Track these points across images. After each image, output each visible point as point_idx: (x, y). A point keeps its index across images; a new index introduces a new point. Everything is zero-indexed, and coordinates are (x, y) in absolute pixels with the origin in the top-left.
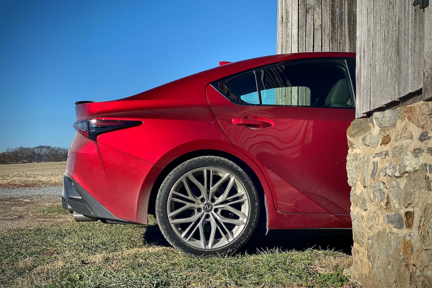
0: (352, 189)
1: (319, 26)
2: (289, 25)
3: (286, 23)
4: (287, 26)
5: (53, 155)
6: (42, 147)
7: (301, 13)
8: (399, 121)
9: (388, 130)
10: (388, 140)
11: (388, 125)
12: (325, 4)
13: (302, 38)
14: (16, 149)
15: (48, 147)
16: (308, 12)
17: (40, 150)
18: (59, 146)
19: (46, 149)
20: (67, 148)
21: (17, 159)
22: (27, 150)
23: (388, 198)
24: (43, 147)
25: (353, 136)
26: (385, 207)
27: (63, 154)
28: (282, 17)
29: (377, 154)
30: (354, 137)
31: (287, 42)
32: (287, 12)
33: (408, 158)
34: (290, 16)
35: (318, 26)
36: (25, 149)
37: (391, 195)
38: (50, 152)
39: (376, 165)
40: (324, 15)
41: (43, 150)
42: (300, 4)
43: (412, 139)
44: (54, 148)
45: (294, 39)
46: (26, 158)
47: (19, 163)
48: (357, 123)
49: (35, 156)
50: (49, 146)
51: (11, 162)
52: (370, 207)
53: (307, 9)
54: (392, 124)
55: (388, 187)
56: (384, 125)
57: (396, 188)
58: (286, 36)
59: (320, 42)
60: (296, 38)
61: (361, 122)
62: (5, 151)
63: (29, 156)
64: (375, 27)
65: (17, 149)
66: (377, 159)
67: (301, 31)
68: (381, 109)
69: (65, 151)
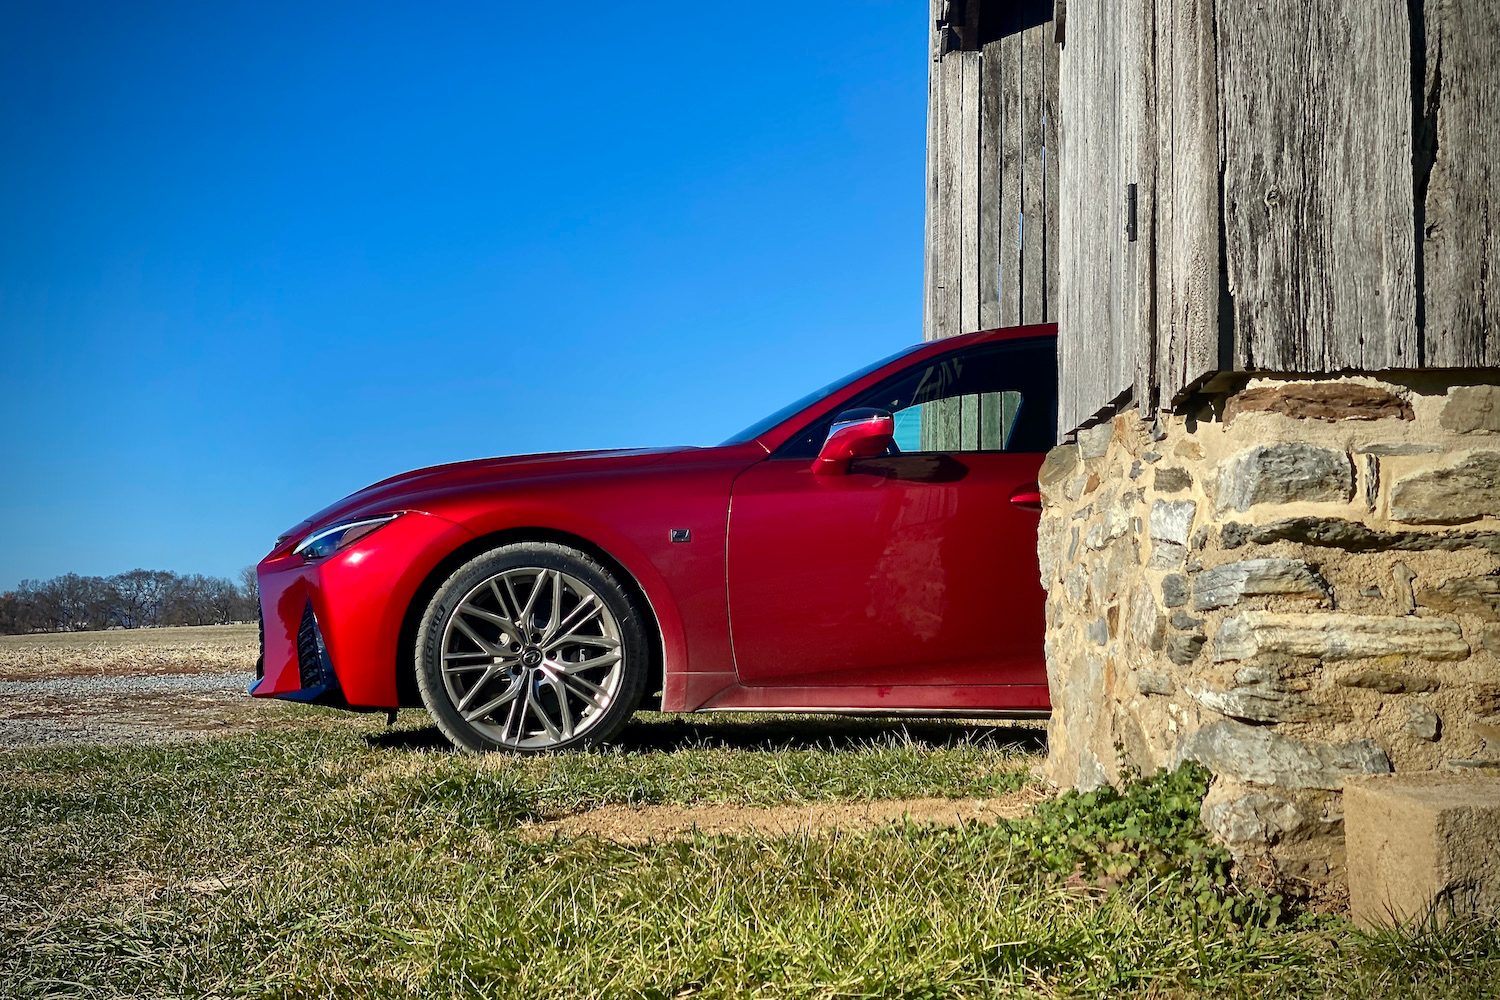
0: (1049, 592)
1: (1038, 207)
2: (955, 202)
3: (947, 197)
4: (948, 204)
5: (180, 602)
6: (141, 576)
7: (985, 169)
8: (1111, 444)
9: (1096, 465)
10: (1096, 482)
11: (1096, 455)
12: (1052, 146)
13: (990, 238)
14: (52, 581)
15: (164, 577)
16: (1006, 166)
17: (135, 586)
18: (201, 573)
19: (157, 581)
20: (229, 580)
21: (55, 616)
22: (91, 585)
23: (1088, 591)
24: (147, 575)
25: (1048, 482)
26: (1084, 609)
27: (215, 600)
28: (936, 180)
29: (1079, 512)
30: (1049, 485)
31: (948, 248)
32: (948, 168)
33: (1116, 511)
34: (957, 177)
35: (1034, 206)
36: (83, 582)
37: (1093, 585)
38: (170, 591)
39: (1076, 533)
40: (1049, 176)
41: (146, 586)
42: (983, 145)
43: (1122, 476)
44: (186, 579)
45: (967, 241)
46: (86, 615)
47: (61, 629)
48: (1057, 455)
49: (118, 606)
50: (168, 571)
51: (34, 627)
52: (1068, 618)
53: (1004, 158)
54: (1100, 452)
55: (1089, 571)
56: (1091, 454)
57: (1099, 570)
58: (946, 234)
59: (1041, 250)
60: (972, 238)
61: (1064, 452)
62: (14, 588)
63: (98, 607)
64: (1082, 258)
65: (57, 585)
66: (1079, 522)
67: (988, 220)
68: (1089, 425)
69: (223, 591)
